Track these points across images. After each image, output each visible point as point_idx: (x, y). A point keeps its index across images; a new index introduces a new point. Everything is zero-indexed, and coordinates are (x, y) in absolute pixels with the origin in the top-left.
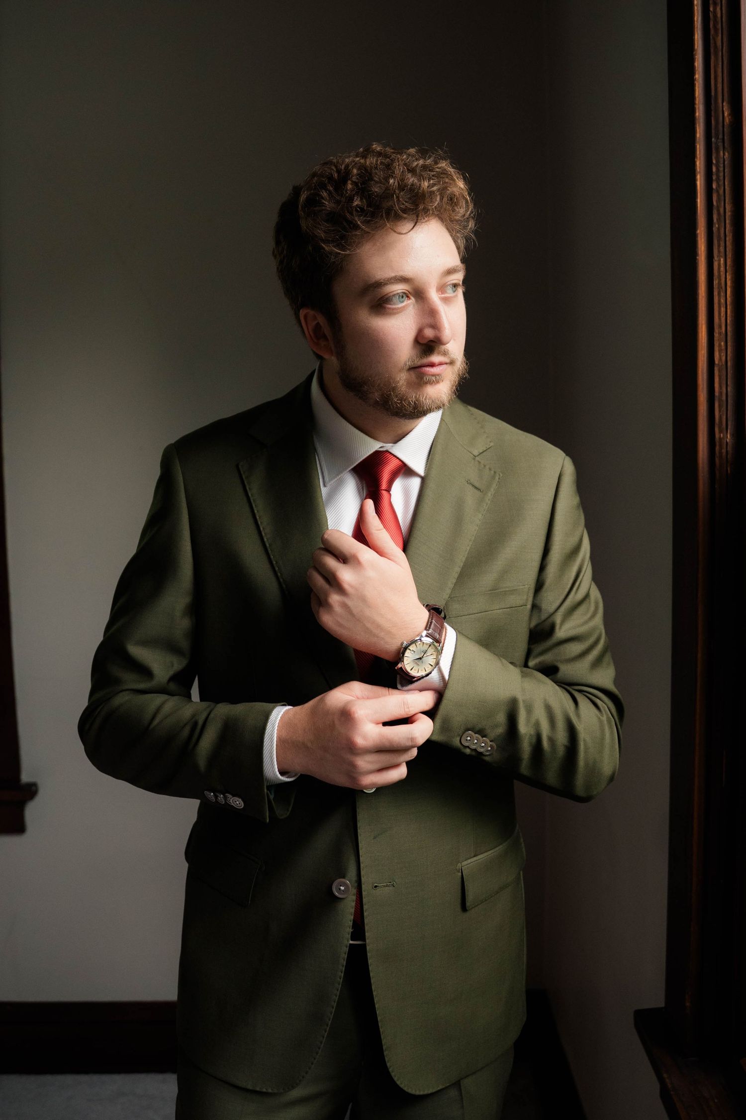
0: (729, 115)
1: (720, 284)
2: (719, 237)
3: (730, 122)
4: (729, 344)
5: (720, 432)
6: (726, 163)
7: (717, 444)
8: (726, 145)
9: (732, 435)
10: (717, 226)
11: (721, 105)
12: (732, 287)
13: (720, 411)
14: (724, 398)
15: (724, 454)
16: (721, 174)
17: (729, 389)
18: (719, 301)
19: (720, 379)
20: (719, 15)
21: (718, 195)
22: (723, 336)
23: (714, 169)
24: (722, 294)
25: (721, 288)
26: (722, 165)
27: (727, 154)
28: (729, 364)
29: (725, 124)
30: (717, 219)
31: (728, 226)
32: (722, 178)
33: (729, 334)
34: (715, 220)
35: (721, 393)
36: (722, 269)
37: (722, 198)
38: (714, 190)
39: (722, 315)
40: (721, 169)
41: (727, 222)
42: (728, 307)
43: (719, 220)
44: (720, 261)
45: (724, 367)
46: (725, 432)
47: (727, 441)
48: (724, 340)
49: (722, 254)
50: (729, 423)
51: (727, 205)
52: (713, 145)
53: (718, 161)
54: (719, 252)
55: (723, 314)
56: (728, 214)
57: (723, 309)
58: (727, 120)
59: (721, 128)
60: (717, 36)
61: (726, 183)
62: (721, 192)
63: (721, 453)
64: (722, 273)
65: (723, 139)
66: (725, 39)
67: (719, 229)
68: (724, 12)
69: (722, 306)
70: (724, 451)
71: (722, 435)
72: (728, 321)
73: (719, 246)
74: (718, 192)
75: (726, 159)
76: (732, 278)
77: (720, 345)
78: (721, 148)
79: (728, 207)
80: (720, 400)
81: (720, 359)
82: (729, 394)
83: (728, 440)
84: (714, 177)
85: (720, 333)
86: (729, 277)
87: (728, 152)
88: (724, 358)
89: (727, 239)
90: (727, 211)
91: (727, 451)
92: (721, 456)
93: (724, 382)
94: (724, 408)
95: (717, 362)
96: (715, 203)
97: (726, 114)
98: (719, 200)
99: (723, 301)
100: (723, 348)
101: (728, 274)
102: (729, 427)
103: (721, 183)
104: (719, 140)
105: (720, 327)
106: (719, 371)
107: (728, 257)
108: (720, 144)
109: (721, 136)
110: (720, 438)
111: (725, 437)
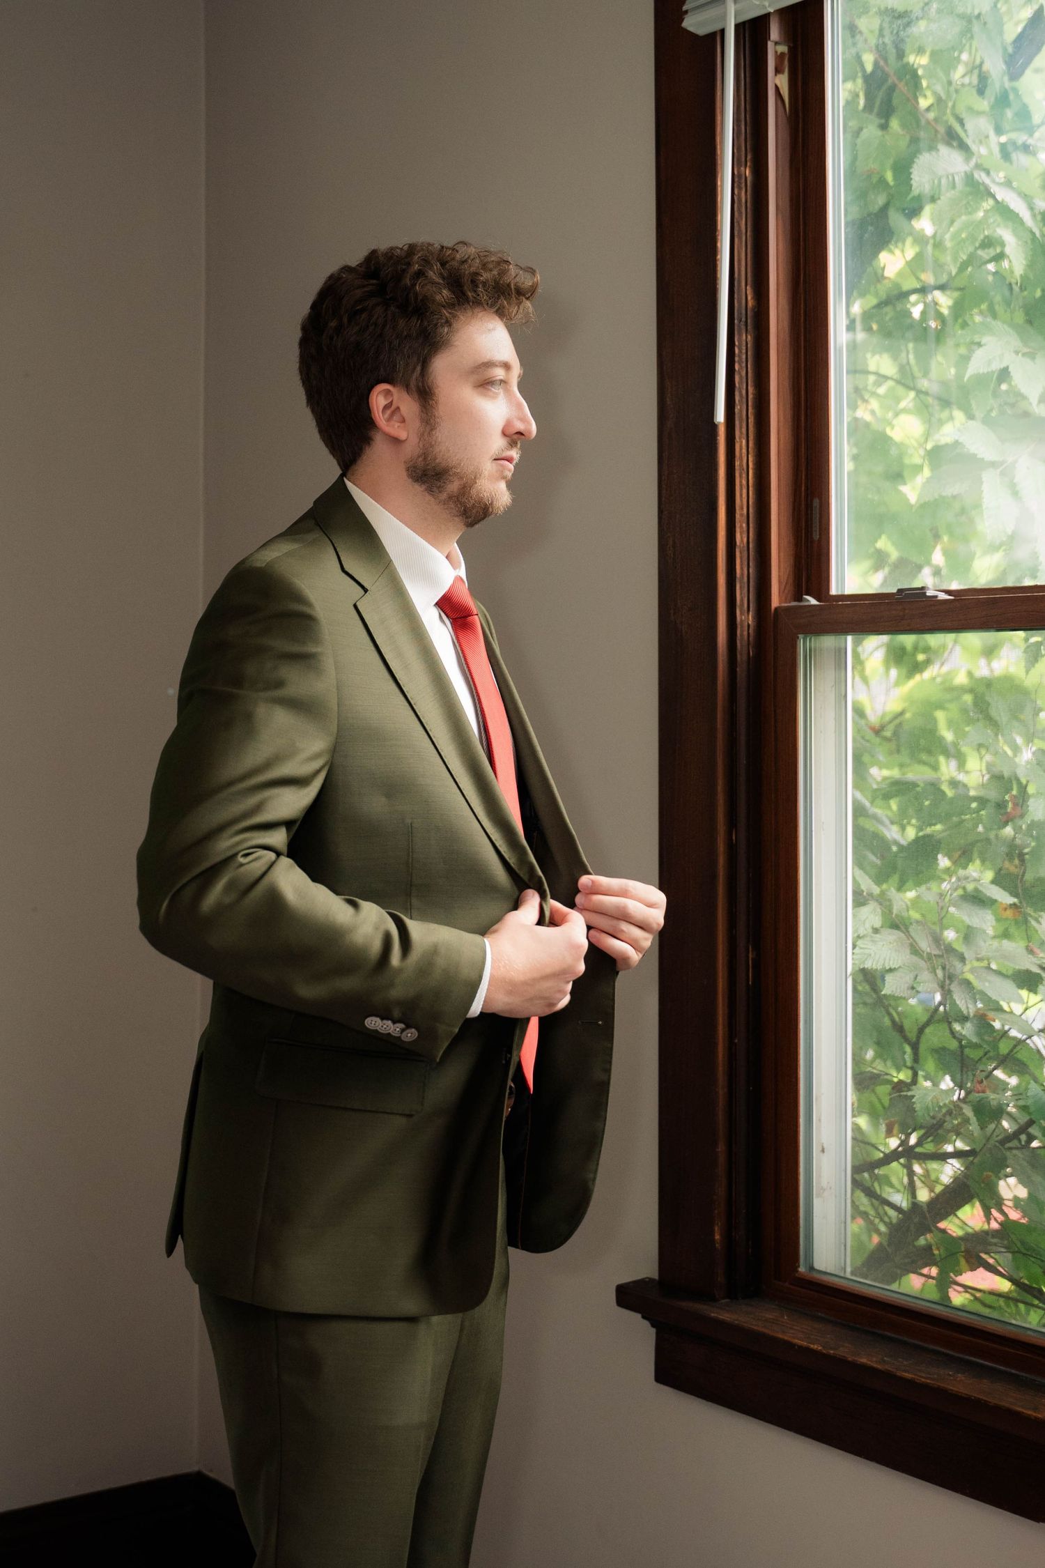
0: (752, 298)
1: (741, 465)
2: (740, 417)
3: (752, 306)
4: (751, 525)
5: (742, 614)
6: (749, 345)
7: (739, 627)
8: (749, 328)
9: (754, 617)
10: (739, 407)
11: (744, 290)
12: (753, 469)
13: (741, 594)
14: (746, 580)
15: (746, 637)
16: (744, 357)
17: (751, 571)
18: (741, 482)
19: (741, 562)
20: (743, 200)
21: (741, 377)
22: (745, 518)
23: (737, 351)
24: (744, 475)
25: (743, 469)
26: (744, 348)
27: (749, 337)
28: (751, 546)
29: (749, 307)
30: (739, 401)
31: (750, 408)
32: (744, 360)
33: (751, 516)
34: (737, 402)
35: (742, 574)
36: (744, 451)
37: (744, 380)
38: (736, 373)
40: (744, 351)
41: (750, 404)
42: (751, 489)
43: (741, 401)
44: (742, 442)
45: (746, 549)
46: (746, 614)
47: (749, 625)
48: (745, 521)
49: (745, 436)
50: (751, 605)
51: (749, 387)
52: (736, 327)
53: (740, 341)
54: (741, 433)
55: (745, 495)
56: (751, 396)
57: (745, 491)
58: (750, 304)
59: (744, 312)
60: (742, 219)
61: (749, 366)
62: (744, 373)
63: (742, 636)
64: (743, 455)
65: (745, 322)
66: (749, 224)
67: (741, 411)
68: (749, 197)
69: (743, 487)
70: (746, 633)
71: (743, 617)
72: (750, 503)
73: (741, 428)
74: (740, 373)
75: (749, 342)
76: (753, 461)
77: (741, 526)
78: (744, 330)
79: (751, 390)
80: (741, 583)
81: (742, 541)
82: (751, 576)
83: (750, 623)
84: (737, 359)
85: (742, 515)
86: (751, 459)
87: (751, 336)
88: (745, 540)
89: (750, 421)
90: (749, 394)
91: (749, 633)
92: (741, 639)
93: (745, 564)
94: (745, 590)
95: (738, 543)
96: (737, 385)
97: (749, 298)
98: (741, 383)
99: (744, 482)
100: (745, 529)
101: (750, 456)
102: (751, 609)
103: (744, 365)
104: (742, 323)
105: (742, 508)
106: (741, 553)
107: (750, 438)
108: (743, 327)
109: (743, 319)
110: (741, 620)
111: (746, 619)
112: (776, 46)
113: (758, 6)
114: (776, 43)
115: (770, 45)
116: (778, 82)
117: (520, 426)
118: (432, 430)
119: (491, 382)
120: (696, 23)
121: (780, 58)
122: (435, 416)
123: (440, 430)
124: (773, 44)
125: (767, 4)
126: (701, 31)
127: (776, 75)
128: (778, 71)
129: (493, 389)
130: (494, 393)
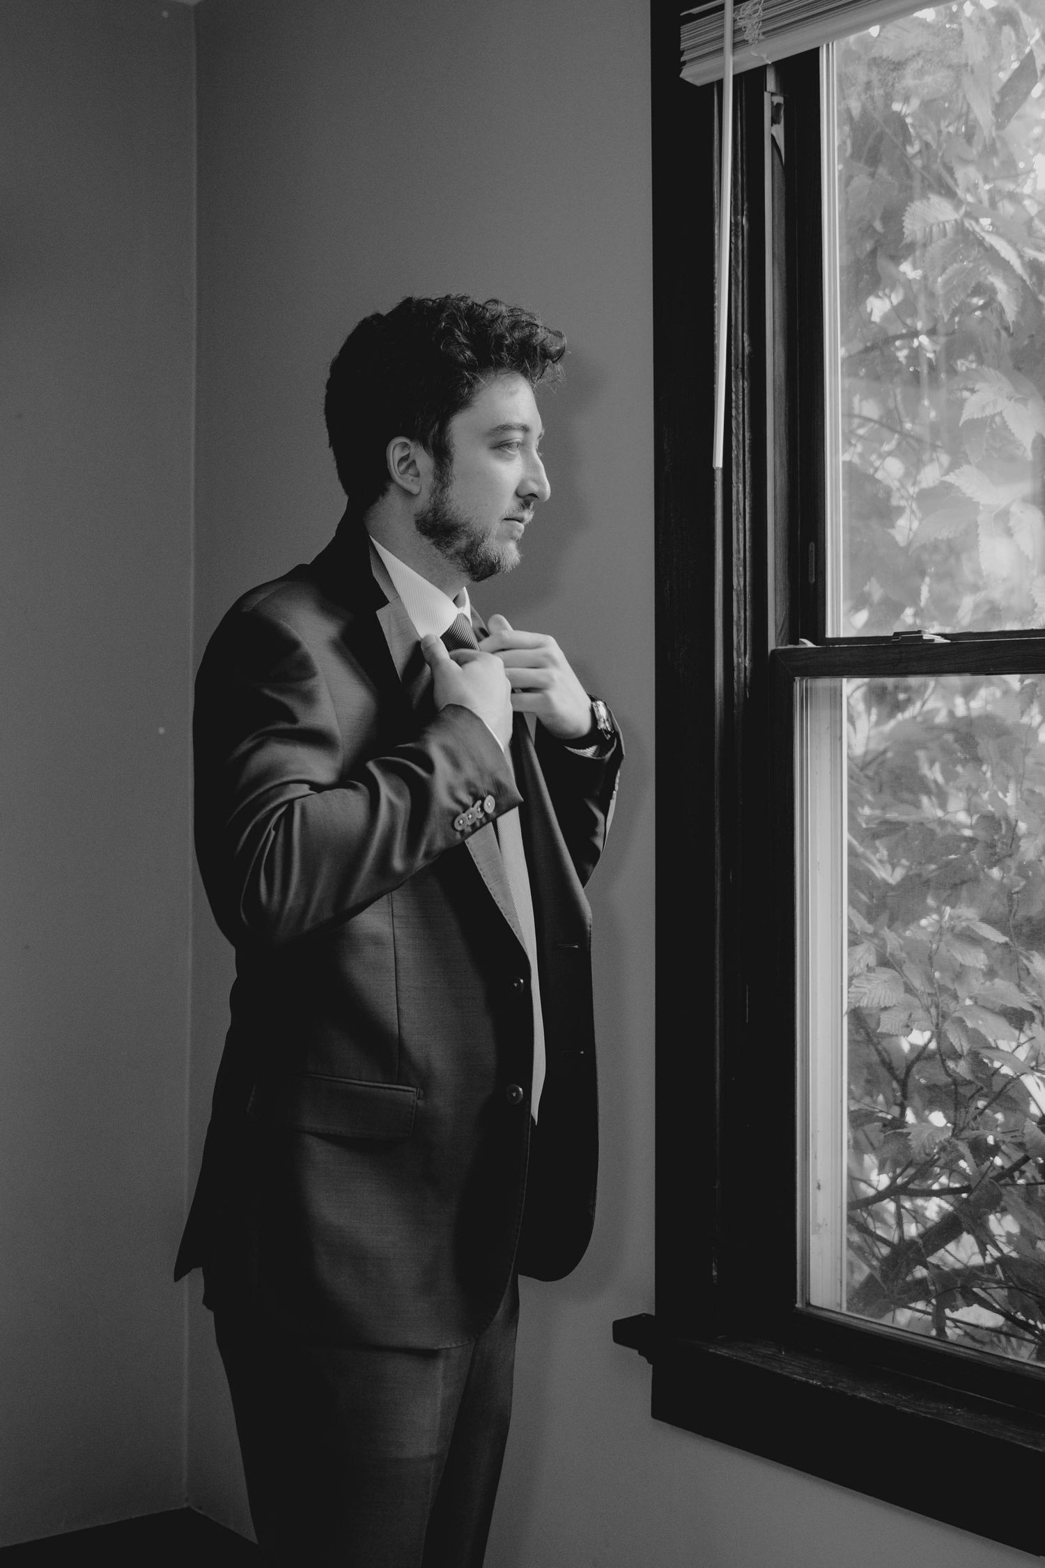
0: (749, 345)
1: (738, 509)
2: (738, 463)
3: (749, 352)
4: (748, 569)
5: (739, 656)
6: (746, 392)
7: (736, 669)
8: (745, 374)
9: (751, 660)
10: (736, 453)
11: (741, 338)
12: (750, 513)
13: (738, 637)
14: (742, 623)
15: (742, 679)
16: (741, 402)
17: (748, 614)
18: (738, 526)
19: (738, 601)
21: (738, 422)
23: (734, 397)
24: (741, 520)
25: (740, 514)
26: (741, 394)
27: (746, 383)
28: (747, 589)
29: (745, 354)
30: (736, 447)
31: (747, 454)
32: (741, 406)
33: (748, 559)
34: (734, 448)
35: (739, 617)
36: (741, 495)
37: (741, 426)
38: (733, 419)
39: (740, 540)
40: (741, 397)
41: (747, 449)
42: (748, 533)
43: (737, 447)
44: (738, 487)
45: (743, 592)
46: (743, 656)
47: (745, 666)
48: (742, 564)
49: (741, 481)
50: (748, 647)
51: (746, 432)
52: (734, 374)
53: (738, 387)
54: (738, 478)
55: (742, 539)
56: (747, 442)
57: (741, 535)
58: (747, 351)
59: (740, 358)
60: (738, 267)
61: (746, 412)
62: (740, 419)
63: (739, 677)
64: (740, 500)
65: (743, 369)
66: (746, 272)
67: (738, 456)
68: (745, 245)
69: (740, 532)
70: (742, 675)
71: (740, 660)
72: (747, 547)
73: (738, 472)
74: (737, 419)
75: (745, 389)
76: (750, 506)
77: (738, 570)
78: (741, 377)
79: (747, 434)
80: (738, 625)
81: (739, 584)
82: (748, 618)
83: (747, 665)
84: (734, 405)
85: (739, 559)
86: (747, 503)
87: (747, 381)
88: (742, 583)
89: (746, 466)
90: (746, 439)
91: (745, 676)
92: (739, 682)
93: (742, 606)
94: (742, 633)
95: (735, 587)
96: (734, 431)
97: (746, 344)
98: (737, 427)
99: (741, 526)
100: (742, 573)
101: (746, 500)
102: (748, 652)
103: (741, 410)
104: (739, 370)
105: (738, 553)
106: (738, 596)
107: (746, 484)
108: (740, 373)
109: (740, 366)
110: (738, 664)
111: (743, 661)
112: (771, 97)
113: (757, 57)
114: (772, 94)
115: (767, 96)
116: (774, 132)
117: (534, 488)
118: (444, 487)
119: (508, 444)
120: (694, 74)
121: (776, 108)
122: (448, 474)
123: (451, 488)
124: (770, 95)
125: (765, 56)
126: (699, 82)
127: (772, 125)
128: (774, 121)
129: (510, 452)
130: (510, 454)
